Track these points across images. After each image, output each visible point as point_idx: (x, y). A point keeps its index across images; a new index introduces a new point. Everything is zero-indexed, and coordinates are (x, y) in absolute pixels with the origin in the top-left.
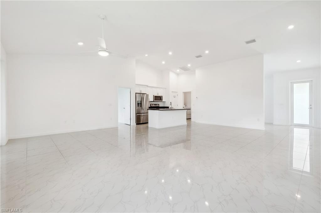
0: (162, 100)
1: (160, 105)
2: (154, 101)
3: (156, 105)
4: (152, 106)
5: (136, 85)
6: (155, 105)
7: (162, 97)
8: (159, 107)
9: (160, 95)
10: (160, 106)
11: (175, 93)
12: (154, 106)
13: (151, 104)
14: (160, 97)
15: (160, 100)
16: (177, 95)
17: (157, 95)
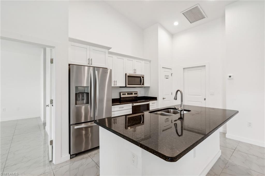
0: (143, 84)
1: (139, 93)
2: (126, 87)
3: (132, 94)
4: (122, 96)
5: (72, 40)
6: (128, 94)
7: (143, 77)
8: (136, 97)
9: (138, 73)
10: (139, 95)
11: (167, 70)
12: (127, 96)
13: (120, 93)
14: (140, 77)
15: (140, 84)
16: (172, 74)
17: (134, 74)
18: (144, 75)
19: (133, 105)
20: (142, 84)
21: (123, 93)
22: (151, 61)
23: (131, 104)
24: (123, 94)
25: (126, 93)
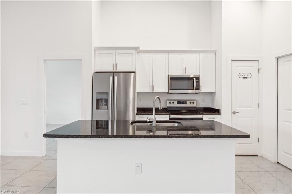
0: (198, 89)
2: (168, 93)
3: (185, 103)
12: (176, 105)
14: (192, 79)
15: (193, 89)
16: (259, 69)
17: (182, 74)
18: (200, 75)
19: (170, 118)
20: (195, 88)
21: (170, 101)
22: (216, 51)
23: (169, 115)
24: (170, 103)
25: (175, 102)
